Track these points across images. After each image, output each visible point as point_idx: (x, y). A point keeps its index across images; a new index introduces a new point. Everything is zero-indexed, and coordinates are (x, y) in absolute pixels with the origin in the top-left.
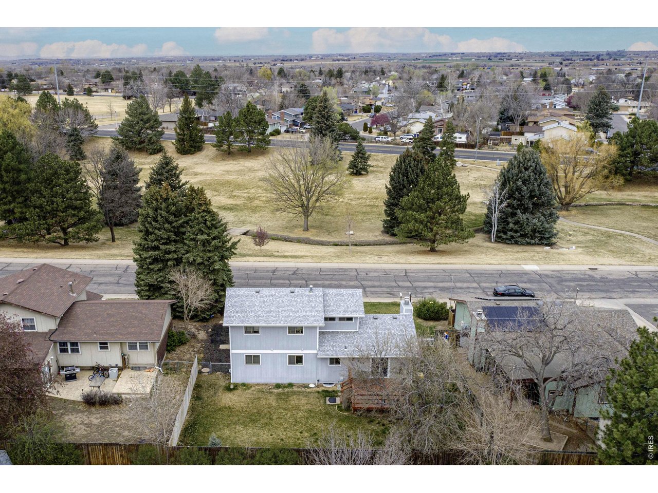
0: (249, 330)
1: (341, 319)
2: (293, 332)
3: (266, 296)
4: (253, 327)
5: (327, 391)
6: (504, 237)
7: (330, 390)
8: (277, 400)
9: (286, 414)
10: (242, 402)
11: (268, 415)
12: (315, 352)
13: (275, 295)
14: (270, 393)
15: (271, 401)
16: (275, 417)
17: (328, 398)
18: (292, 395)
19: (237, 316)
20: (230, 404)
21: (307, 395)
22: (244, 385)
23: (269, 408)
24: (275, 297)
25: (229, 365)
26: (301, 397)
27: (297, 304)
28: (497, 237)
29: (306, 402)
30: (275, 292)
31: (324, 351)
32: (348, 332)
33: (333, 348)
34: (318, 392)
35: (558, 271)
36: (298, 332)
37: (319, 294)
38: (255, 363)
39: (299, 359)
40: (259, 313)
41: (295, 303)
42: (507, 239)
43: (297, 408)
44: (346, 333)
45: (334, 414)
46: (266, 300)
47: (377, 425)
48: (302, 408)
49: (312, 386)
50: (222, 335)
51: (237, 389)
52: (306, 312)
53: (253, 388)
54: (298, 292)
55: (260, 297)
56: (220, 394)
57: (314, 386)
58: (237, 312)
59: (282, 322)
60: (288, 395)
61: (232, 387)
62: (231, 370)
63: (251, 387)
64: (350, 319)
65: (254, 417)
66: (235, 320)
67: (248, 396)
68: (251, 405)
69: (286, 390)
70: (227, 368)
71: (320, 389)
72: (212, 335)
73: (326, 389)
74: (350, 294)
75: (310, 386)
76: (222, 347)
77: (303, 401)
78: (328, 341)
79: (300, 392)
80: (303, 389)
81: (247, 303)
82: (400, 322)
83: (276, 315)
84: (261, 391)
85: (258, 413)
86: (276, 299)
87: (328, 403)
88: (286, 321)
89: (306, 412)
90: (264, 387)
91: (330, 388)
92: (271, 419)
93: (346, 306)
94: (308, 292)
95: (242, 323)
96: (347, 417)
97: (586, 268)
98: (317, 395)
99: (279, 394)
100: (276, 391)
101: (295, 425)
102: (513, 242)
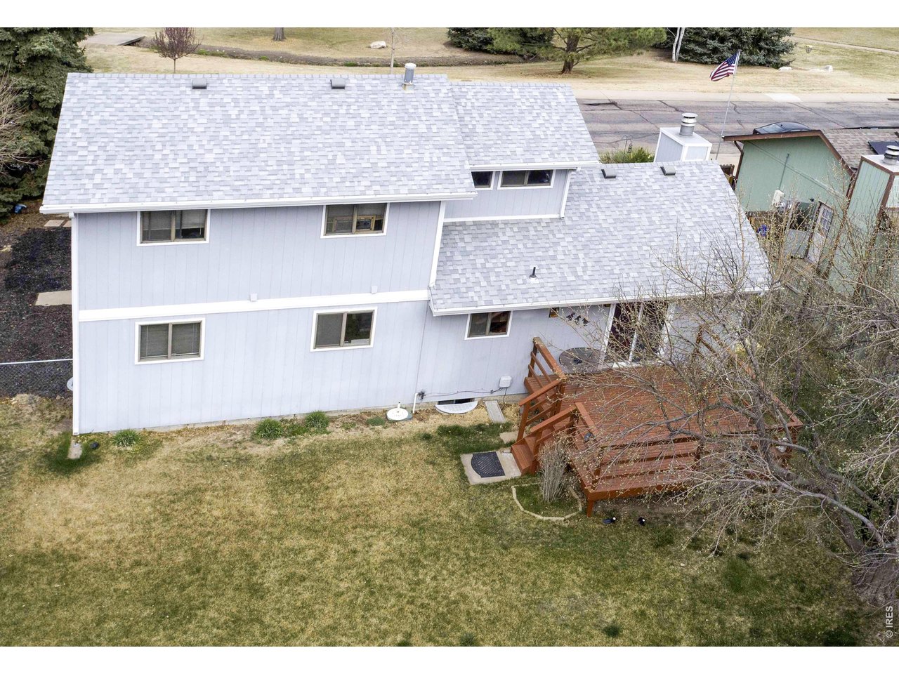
0: (159, 225)
1: (512, 177)
2: (345, 228)
3: (236, 101)
4: (180, 214)
5: (455, 431)
6: (699, 50)
7: (466, 423)
8: (274, 493)
9: (322, 556)
10: (119, 519)
11: (239, 574)
12: (423, 295)
13: (271, 96)
14: (243, 461)
15: (247, 503)
16: (273, 576)
17: (467, 459)
18: (329, 462)
19: (109, 171)
20: (63, 535)
21: (388, 452)
22: (127, 437)
23: (241, 534)
24: (272, 102)
25: (70, 365)
26: (368, 466)
27: (358, 125)
28: (683, 51)
29: (391, 483)
30: (272, 89)
31: (457, 291)
32: (530, 222)
33: (487, 278)
34: (427, 437)
35: (838, 103)
36: (362, 226)
37: (437, 92)
38: (179, 351)
39: (359, 326)
40: (209, 157)
41: (351, 123)
42: (705, 54)
43: (361, 516)
44: (523, 226)
45: (512, 523)
46: (233, 113)
47: (695, 555)
48: (383, 517)
49: (394, 414)
50: (48, 262)
51: (97, 459)
52: (400, 152)
53: (166, 450)
54: (360, 87)
55: (211, 105)
56: (19, 493)
57: (404, 414)
58: (110, 159)
59: (306, 190)
60: (313, 464)
61: (75, 452)
62: (75, 384)
63: (157, 444)
64: (539, 177)
65: (175, 593)
66: (97, 186)
67: (145, 488)
68: (158, 528)
69: (305, 442)
70: (59, 376)
71: (432, 425)
72: (14, 263)
73: (450, 423)
74: (535, 98)
75: (392, 415)
76: (46, 299)
77: (380, 483)
78: (465, 253)
79: (356, 444)
80: (369, 432)
81: (156, 124)
82: (687, 185)
83: (279, 163)
84: (204, 459)
85: (194, 568)
86: (274, 108)
87: (475, 478)
88: (322, 185)
89: (399, 532)
90: (211, 438)
91: (466, 415)
92: (256, 591)
93: (529, 135)
94: (395, 86)
95: (132, 199)
96: (566, 534)
97: (884, 98)
98: (422, 449)
99: (277, 464)
100: (262, 450)
101: (367, 608)
102: (716, 60)
